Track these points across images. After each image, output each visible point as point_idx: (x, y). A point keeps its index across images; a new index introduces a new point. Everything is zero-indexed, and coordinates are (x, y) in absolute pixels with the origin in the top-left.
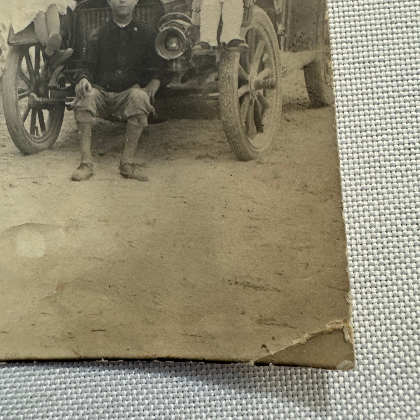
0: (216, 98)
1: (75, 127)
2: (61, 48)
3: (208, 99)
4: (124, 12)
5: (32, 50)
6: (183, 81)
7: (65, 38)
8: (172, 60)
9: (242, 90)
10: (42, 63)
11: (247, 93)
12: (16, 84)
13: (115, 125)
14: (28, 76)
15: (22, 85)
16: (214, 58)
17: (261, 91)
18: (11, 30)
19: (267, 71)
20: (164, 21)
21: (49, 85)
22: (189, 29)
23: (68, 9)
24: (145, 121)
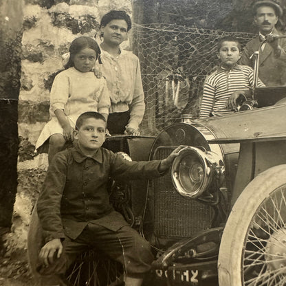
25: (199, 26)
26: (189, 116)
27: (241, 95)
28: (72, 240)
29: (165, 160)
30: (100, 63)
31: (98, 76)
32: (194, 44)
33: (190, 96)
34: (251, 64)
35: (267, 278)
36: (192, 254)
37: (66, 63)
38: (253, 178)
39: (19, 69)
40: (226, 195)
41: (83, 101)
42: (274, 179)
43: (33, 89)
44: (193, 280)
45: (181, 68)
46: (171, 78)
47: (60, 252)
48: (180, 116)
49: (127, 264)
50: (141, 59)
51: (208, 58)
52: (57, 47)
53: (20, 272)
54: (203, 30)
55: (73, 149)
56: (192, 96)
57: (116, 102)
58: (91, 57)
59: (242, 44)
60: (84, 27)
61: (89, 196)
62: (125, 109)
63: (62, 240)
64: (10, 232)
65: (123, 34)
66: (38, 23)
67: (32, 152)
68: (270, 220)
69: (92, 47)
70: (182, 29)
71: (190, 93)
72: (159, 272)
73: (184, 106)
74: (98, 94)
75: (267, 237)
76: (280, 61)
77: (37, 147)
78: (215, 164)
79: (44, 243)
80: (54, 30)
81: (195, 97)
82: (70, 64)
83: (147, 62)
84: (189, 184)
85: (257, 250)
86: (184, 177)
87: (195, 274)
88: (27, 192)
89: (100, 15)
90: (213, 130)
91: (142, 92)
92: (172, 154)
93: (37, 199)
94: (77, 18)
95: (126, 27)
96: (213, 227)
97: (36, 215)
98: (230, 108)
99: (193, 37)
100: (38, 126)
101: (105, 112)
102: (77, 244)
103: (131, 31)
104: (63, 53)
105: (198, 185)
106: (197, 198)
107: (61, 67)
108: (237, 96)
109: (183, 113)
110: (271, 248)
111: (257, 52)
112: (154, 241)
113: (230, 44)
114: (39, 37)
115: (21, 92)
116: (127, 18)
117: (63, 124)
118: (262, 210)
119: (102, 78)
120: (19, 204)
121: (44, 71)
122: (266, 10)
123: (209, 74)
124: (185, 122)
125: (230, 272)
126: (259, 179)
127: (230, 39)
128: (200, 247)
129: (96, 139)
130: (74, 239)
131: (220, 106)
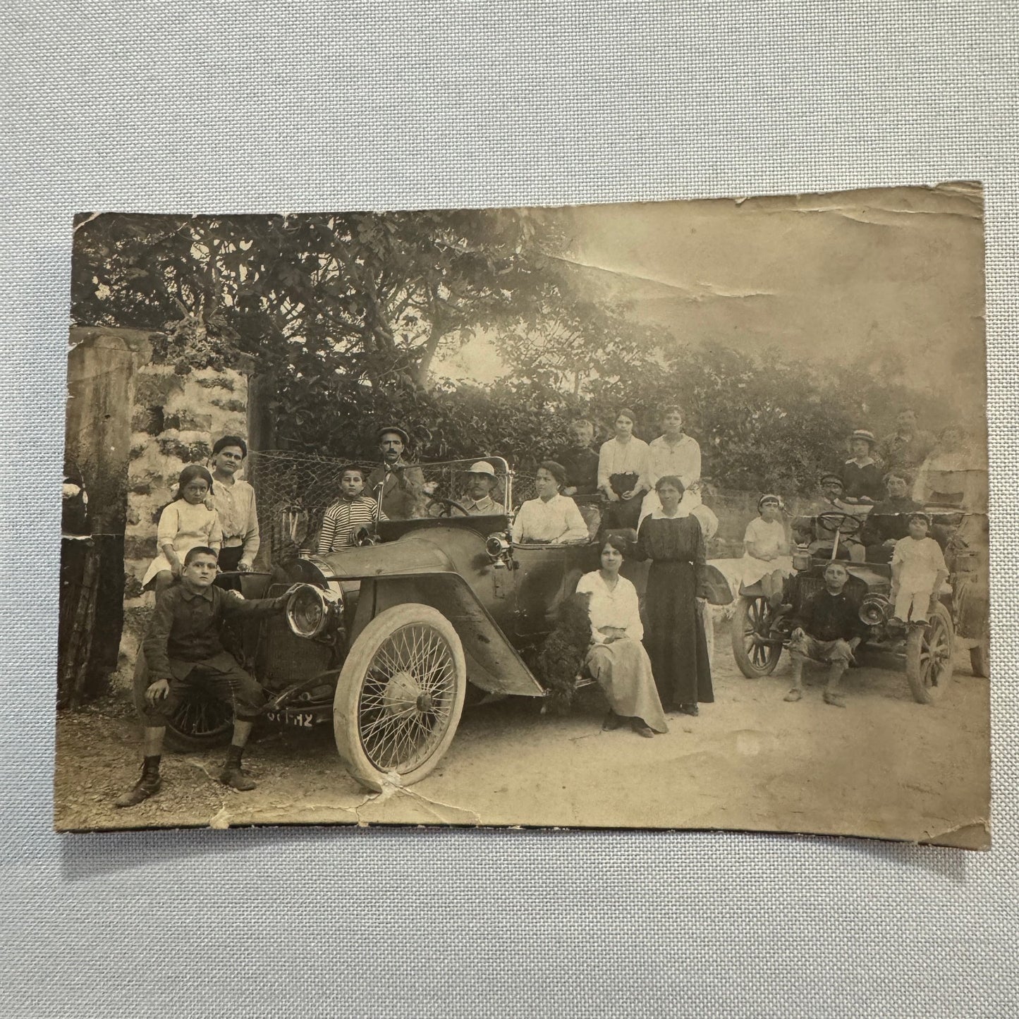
0: (904, 658)
1: (790, 662)
2: (783, 603)
3: (897, 656)
4: (836, 585)
5: (759, 601)
6: (879, 641)
7: (786, 596)
8: (870, 626)
9: (924, 656)
10: (766, 612)
11: (927, 658)
12: (745, 624)
13: (823, 665)
14: (754, 620)
15: (749, 626)
16: (904, 630)
17: (938, 659)
18: (742, 584)
19: (943, 646)
20: (867, 597)
21: (771, 629)
22: (886, 607)
23: (790, 575)
24: (847, 666)
25: (321, 453)
26: (308, 551)
27: (363, 529)
28: (180, 681)
29: (280, 598)
30: (212, 493)
31: (209, 508)
32: (314, 473)
33: (309, 529)
34: (375, 496)
35: (385, 723)
36: (306, 697)
37: (174, 494)
38: (373, 617)
39: (125, 502)
40: (344, 637)
41: (193, 535)
42: (396, 618)
43: (141, 523)
44: (306, 724)
45: (300, 500)
46: (288, 510)
47: (167, 692)
48: (297, 551)
49: (237, 706)
50: (256, 490)
51: (329, 489)
52: (165, 478)
53: (126, 712)
54: (324, 457)
55: (182, 586)
56: (311, 529)
57: (228, 536)
58: (202, 488)
59: (366, 473)
60: (195, 456)
61: (198, 636)
62: (238, 543)
63: (169, 681)
64: (116, 671)
65: (238, 462)
66: (145, 453)
67: (139, 589)
68: (390, 662)
69: (203, 477)
70: (301, 457)
71: (309, 526)
72: (271, 716)
73: (302, 540)
74: (209, 528)
75: (386, 680)
76: (405, 493)
77: (144, 584)
78: (334, 603)
79: (150, 683)
80: (163, 459)
81: (315, 531)
82: (180, 496)
83: (263, 493)
84: (305, 623)
85: (375, 693)
86: (300, 616)
87: (309, 719)
88: (133, 631)
89: (213, 441)
90: (332, 566)
91: (256, 525)
92: (288, 592)
93: (143, 638)
94: (187, 445)
95: (240, 454)
96: (329, 670)
97: (143, 653)
98: (351, 543)
99: (314, 465)
100: (145, 561)
101: (217, 547)
102: (184, 685)
103: (247, 458)
104: (172, 484)
105: (314, 624)
106: (313, 639)
107: (169, 499)
108: (358, 531)
109: (301, 547)
110: (390, 692)
111: (381, 483)
112: (266, 684)
113: (353, 474)
114: (146, 468)
115: (127, 527)
116: (241, 445)
117: (172, 560)
118: (381, 652)
119: (214, 510)
120: (126, 644)
121: (152, 504)
122: (392, 437)
123: (330, 506)
124: (302, 558)
125: (347, 716)
126: (379, 619)
127: (354, 468)
128: (316, 690)
129: (206, 576)
130: (182, 679)
131: (340, 540)
